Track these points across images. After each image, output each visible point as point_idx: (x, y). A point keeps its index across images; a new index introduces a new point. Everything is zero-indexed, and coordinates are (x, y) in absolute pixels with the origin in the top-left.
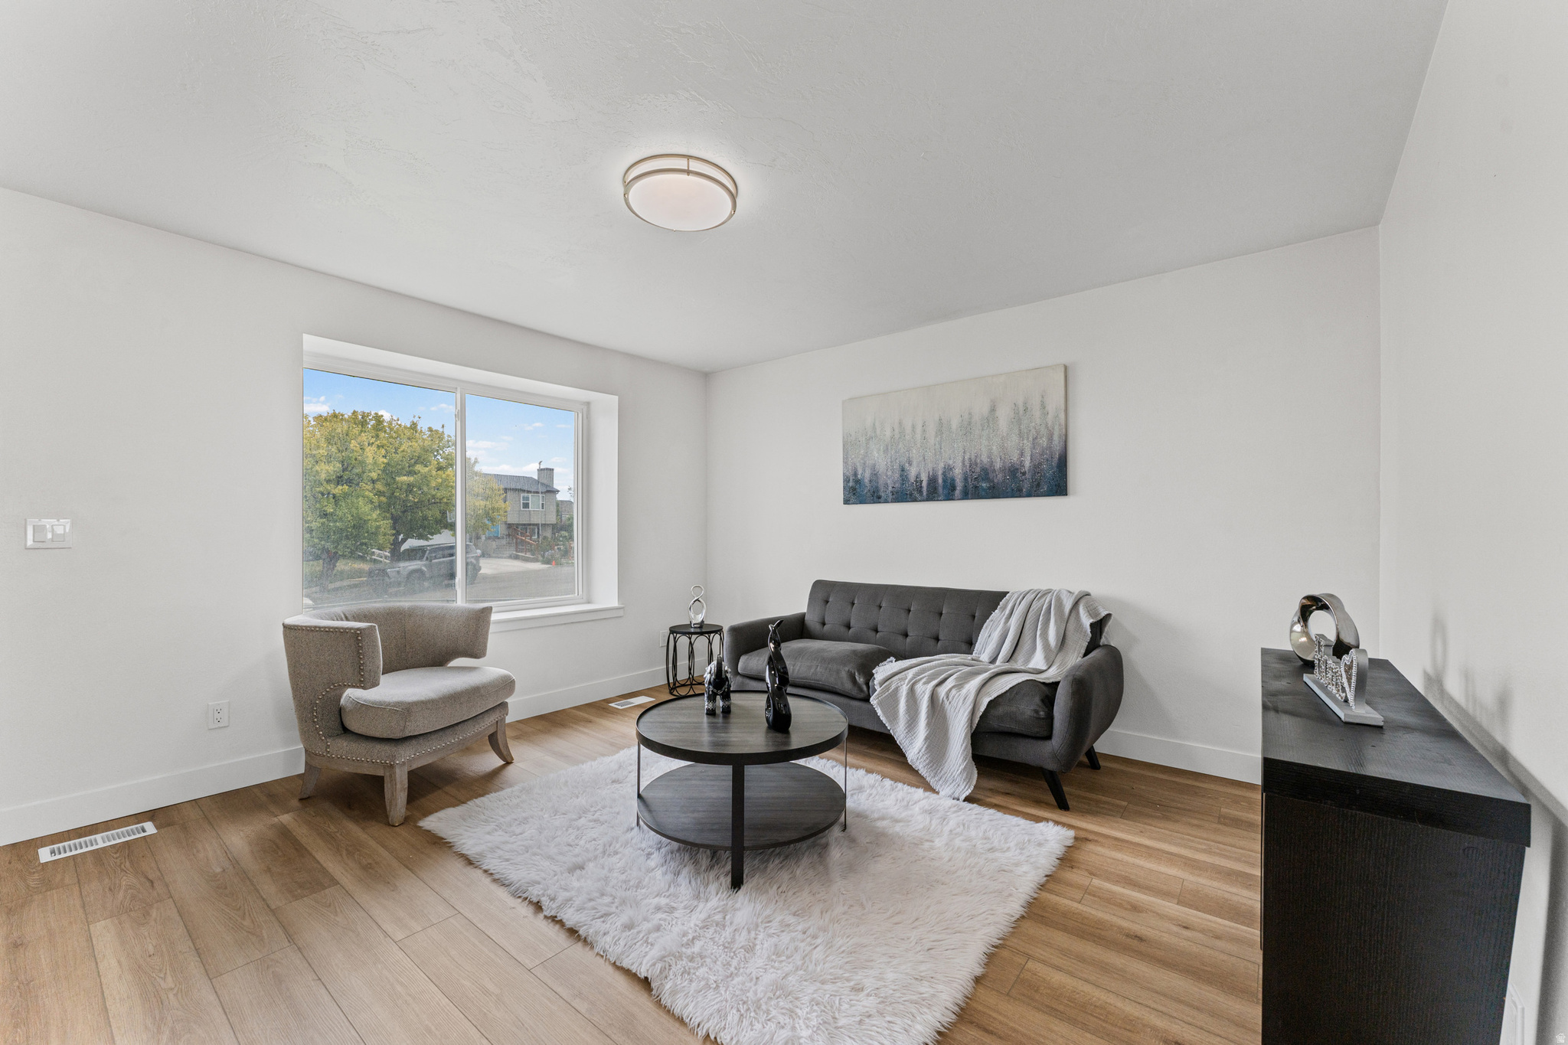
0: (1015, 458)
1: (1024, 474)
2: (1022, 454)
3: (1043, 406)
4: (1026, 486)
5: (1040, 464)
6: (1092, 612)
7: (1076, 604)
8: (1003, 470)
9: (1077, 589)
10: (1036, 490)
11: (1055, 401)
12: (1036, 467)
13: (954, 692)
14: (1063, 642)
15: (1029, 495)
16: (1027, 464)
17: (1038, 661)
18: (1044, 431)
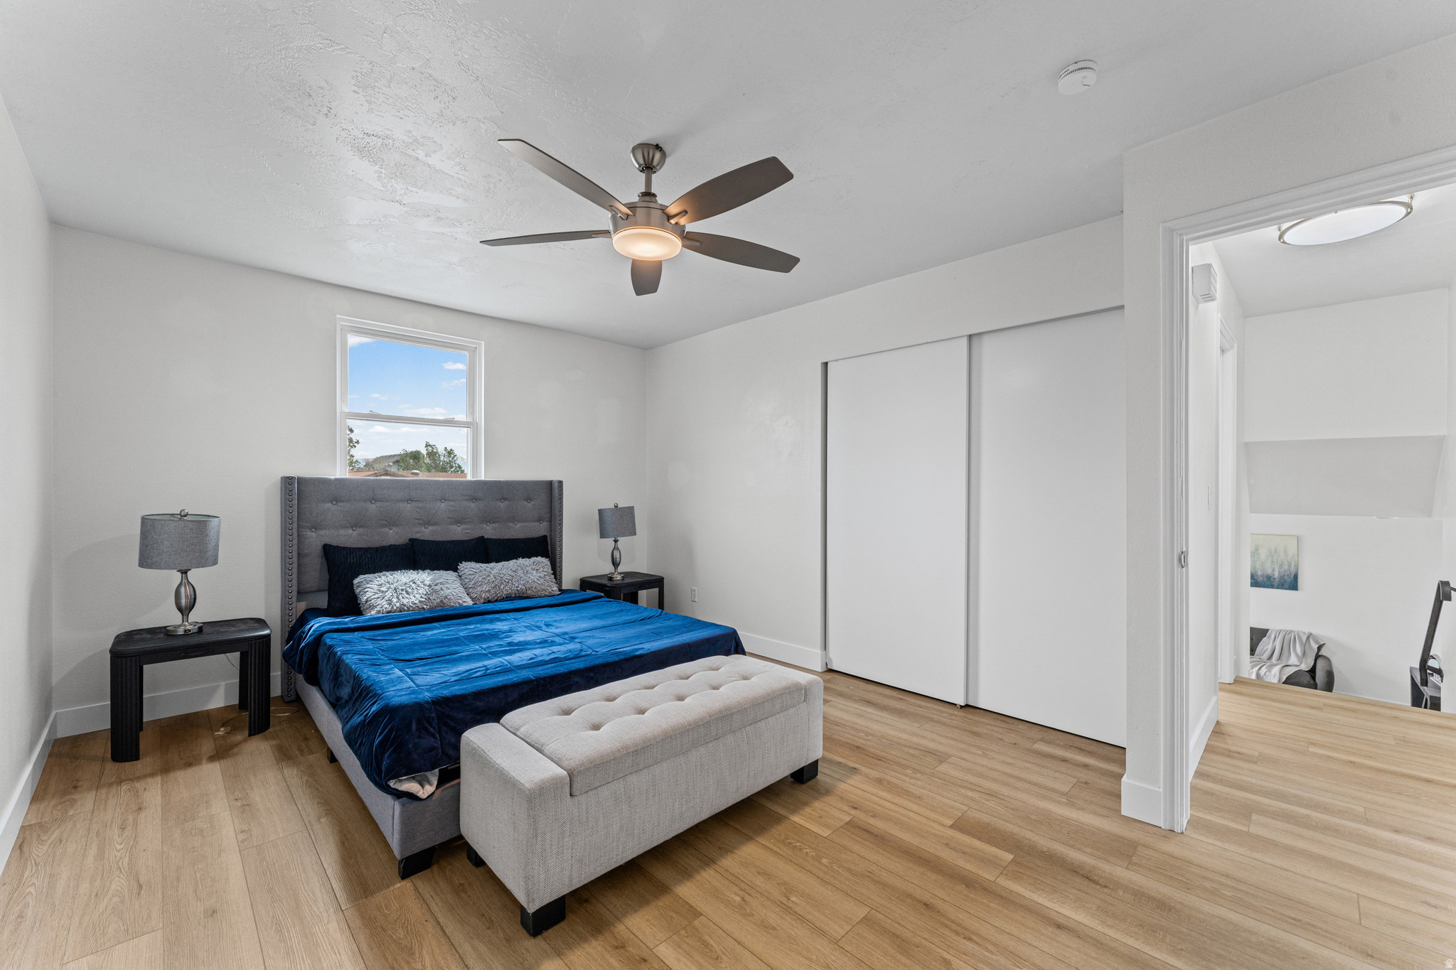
0: (1269, 572)
1: (1275, 579)
2: (1273, 570)
3: (1286, 552)
4: (1276, 584)
5: (1284, 576)
6: (1316, 641)
7: (1308, 638)
8: (1262, 576)
9: (1307, 630)
10: (1281, 585)
11: (1292, 550)
12: (1282, 577)
13: (1268, 673)
14: (1304, 654)
15: (1277, 588)
16: (1276, 575)
17: (1293, 660)
18: (1285, 562)
